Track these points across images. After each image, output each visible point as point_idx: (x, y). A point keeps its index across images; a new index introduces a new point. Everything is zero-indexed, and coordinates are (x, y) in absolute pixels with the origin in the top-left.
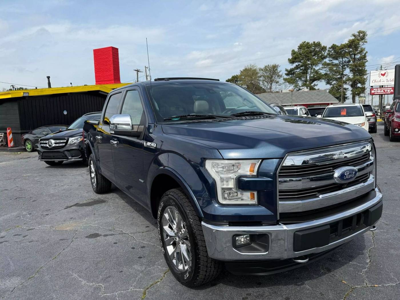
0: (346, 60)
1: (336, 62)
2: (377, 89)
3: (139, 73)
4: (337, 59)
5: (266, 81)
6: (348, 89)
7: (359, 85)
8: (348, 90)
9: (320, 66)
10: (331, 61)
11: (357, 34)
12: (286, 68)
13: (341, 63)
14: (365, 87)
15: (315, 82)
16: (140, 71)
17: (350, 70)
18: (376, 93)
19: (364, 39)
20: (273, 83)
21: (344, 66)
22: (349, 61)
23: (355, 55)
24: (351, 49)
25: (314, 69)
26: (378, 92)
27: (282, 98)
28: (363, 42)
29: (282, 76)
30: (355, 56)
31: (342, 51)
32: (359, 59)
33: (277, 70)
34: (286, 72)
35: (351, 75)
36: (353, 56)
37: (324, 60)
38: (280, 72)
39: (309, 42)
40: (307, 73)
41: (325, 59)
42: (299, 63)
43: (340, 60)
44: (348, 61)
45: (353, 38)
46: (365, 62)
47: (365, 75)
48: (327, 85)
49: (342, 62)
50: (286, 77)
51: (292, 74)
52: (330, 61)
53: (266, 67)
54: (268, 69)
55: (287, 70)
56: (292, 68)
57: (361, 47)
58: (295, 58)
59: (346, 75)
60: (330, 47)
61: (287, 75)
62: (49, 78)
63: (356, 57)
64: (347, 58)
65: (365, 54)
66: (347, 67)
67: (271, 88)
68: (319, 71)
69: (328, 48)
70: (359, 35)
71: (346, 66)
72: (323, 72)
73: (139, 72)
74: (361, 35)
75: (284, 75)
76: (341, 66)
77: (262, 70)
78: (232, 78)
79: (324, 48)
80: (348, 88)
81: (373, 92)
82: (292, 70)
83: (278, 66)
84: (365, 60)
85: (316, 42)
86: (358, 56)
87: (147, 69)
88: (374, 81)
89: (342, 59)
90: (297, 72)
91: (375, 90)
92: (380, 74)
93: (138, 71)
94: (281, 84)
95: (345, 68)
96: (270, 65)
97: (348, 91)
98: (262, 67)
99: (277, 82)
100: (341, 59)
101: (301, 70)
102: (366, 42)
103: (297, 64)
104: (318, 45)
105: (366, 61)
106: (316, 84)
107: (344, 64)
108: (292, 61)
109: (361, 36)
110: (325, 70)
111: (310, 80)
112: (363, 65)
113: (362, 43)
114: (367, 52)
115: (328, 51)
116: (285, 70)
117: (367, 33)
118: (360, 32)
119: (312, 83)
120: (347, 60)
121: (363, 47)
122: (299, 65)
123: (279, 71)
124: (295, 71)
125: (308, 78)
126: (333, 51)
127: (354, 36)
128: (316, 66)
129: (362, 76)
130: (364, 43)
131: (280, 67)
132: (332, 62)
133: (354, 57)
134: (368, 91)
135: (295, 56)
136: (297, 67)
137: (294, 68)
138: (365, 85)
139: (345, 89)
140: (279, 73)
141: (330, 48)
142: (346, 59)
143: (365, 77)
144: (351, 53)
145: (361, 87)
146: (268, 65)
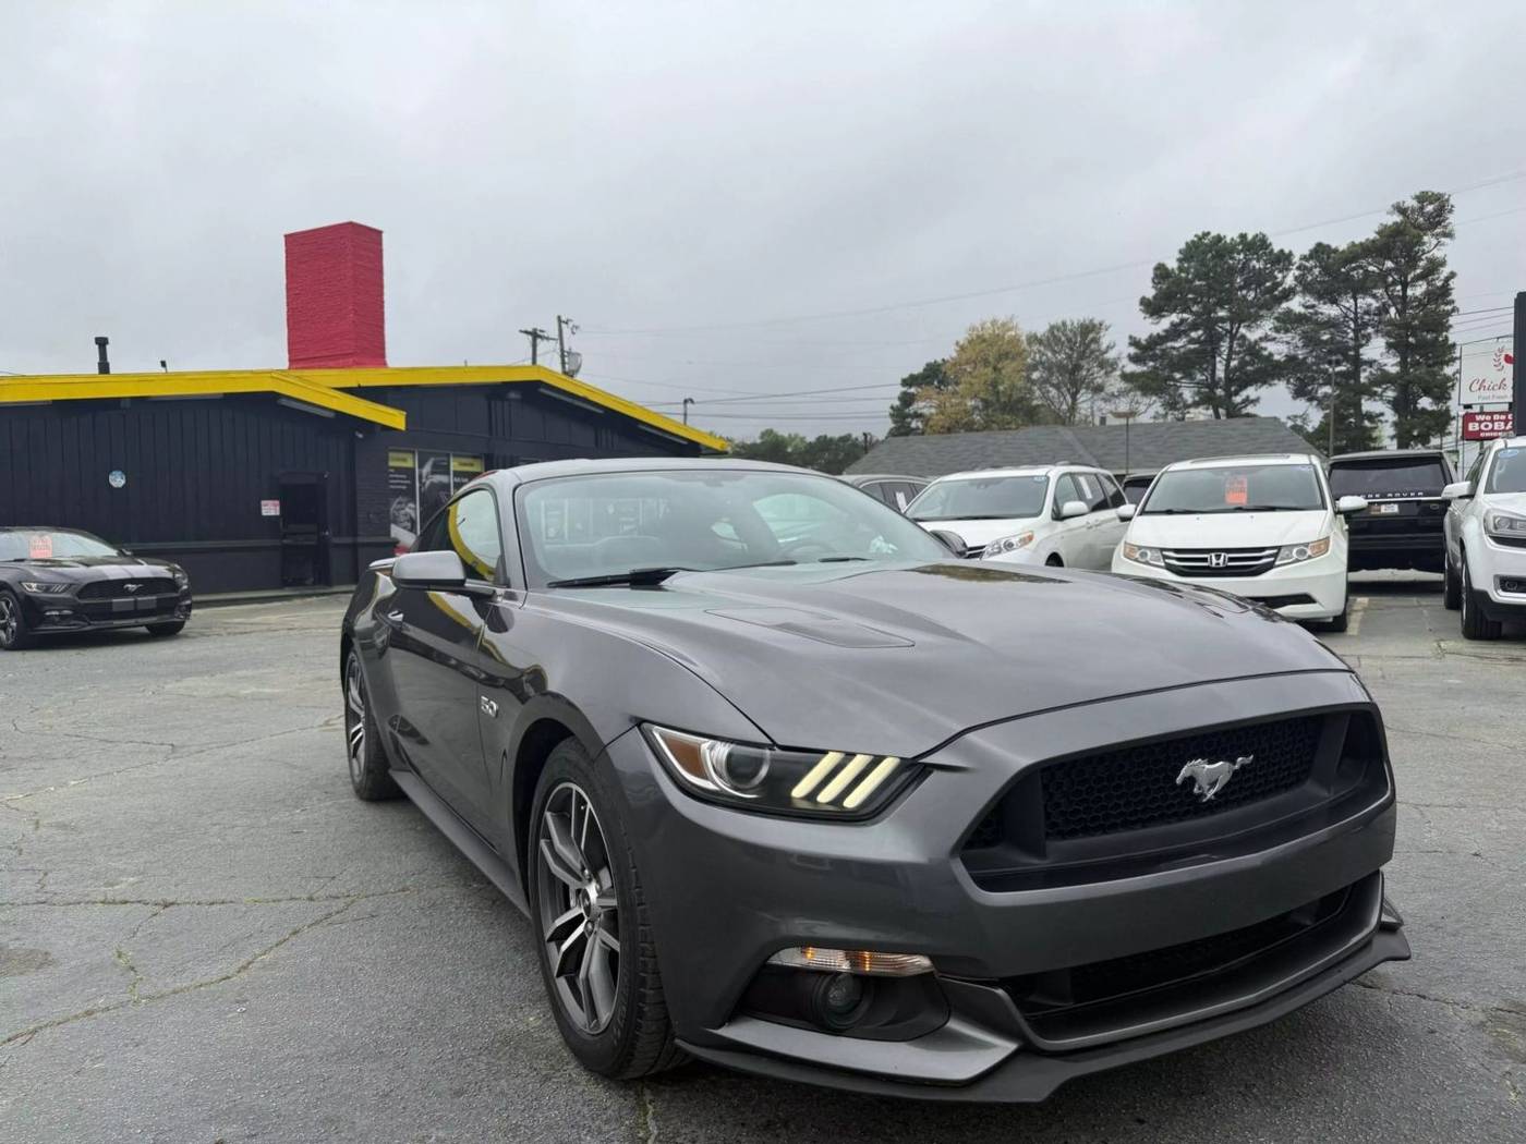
0: (1370, 305)
1: (1329, 311)
2: (1489, 418)
3: (541, 344)
4: (1334, 302)
5: (1053, 385)
6: (1381, 418)
7: (1425, 403)
8: (1381, 421)
9: (1267, 326)
10: (1313, 306)
11: (1411, 203)
12: (1134, 335)
13: (1352, 316)
14: (1448, 410)
15: (1251, 392)
16: (546, 335)
17: (1387, 343)
18: (1487, 434)
19: (1439, 223)
20: (1083, 391)
21: (1365, 325)
22: (1384, 310)
23: (1405, 286)
24: (1389, 264)
25: (1243, 337)
26: (1492, 430)
27: (1103, 446)
28: (1436, 236)
29: (1116, 363)
30: (1404, 290)
31: (1354, 269)
32: (1421, 303)
33: (1096, 341)
34: (1133, 350)
35: (1391, 364)
36: (1399, 288)
37: (1284, 305)
38: (1109, 348)
39: (1222, 235)
40: (1214, 352)
41: (1287, 301)
42: (1185, 316)
43: (1347, 305)
44: (1378, 308)
45: (1398, 218)
46: (1449, 314)
47: (1447, 363)
48: (1298, 400)
49: (1356, 313)
50: (1131, 368)
51: (1154, 358)
52: (1307, 307)
53: (1052, 328)
54: (1063, 339)
55: (1134, 342)
56: (1155, 334)
57: (1429, 255)
58: (1167, 293)
59: (1370, 363)
60: (1307, 253)
61: (1134, 359)
62: (102, 343)
63: (1410, 292)
64: (1374, 296)
65: (1447, 280)
66: (1377, 331)
67: (1073, 408)
68: (1263, 345)
69: (1296, 259)
70: (1422, 208)
71: (1370, 330)
72: (1278, 350)
73: (539, 340)
74: (1430, 208)
75: (1125, 361)
76: (1349, 328)
77: (1040, 342)
78: (925, 370)
79: (1283, 259)
80: (1382, 414)
81: (1473, 427)
82: (1155, 341)
83: (1101, 325)
84: (1447, 304)
85: (1250, 237)
86: (1418, 290)
87: (564, 325)
88: (1475, 387)
89: (1356, 301)
90: (1174, 348)
91: (1480, 422)
92: (1502, 357)
93: (535, 335)
94: (1113, 395)
95: (1369, 334)
96: (1068, 323)
97: (1379, 424)
98: (1041, 329)
99: (1099, 389)
100: (1352, 301)
101: (1192, 341)
102: (1449, 235)
103: (1175, 318)
104: (1258, 245)
105: (1449, 308)
106: (1252, 397)
107: (1362, 318)
108: (1153, 308)
109: (1430, 214)
110: (1288, 343)
111: (1229, 380)
112: (1439, 324)
113: (1434, 241)
114: (1452, 275)
115: (1299, 268)
116: (1127, 341)
117: (1452, 202)
118: (1423, 198)
119: (1236, 393)
120: (1375, 304)
121: (1438, 253)
122: (1183, 321)
123: (1104, 347)
124: (1169, 344)
125: (1220, 373)
126: (1316, 271)
127: (1401, 210)
128: (1249, 327)
129: (1436, 369)
130: (1443, 239)
131: (1110, 330)
132: (1316, 313)
133: (1401, 294)
134: (1455, 427)
135: (1168, 288)
136: (1175, 332)
137: (1162, 334)
138: (1450, 403)
139: (1371, 417)
140: (1106, 352)
141: (1304, 258)
142: (1370, 300)
143: (1448, 370)
144: (1390, 279)
145: (1433, 411)
146: (1064, 324)
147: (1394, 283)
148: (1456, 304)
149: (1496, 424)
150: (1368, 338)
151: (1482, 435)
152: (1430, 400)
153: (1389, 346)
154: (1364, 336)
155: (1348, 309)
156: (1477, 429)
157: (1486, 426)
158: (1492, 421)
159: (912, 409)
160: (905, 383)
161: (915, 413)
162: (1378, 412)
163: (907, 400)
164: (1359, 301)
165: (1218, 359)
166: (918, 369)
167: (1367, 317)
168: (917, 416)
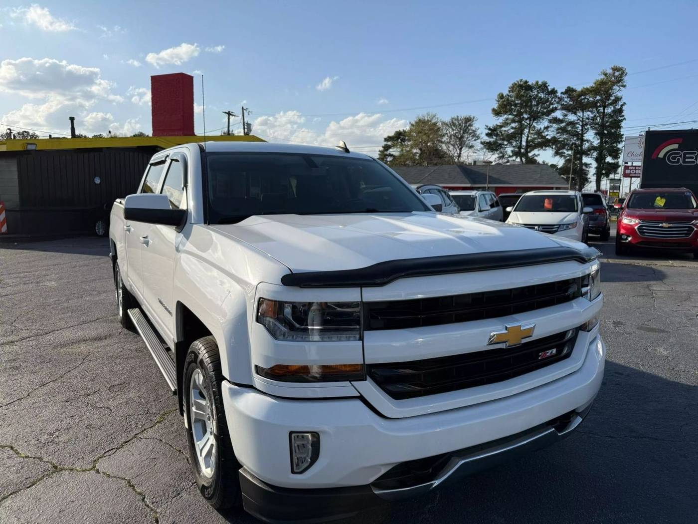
0: (589, 115)
1: (572, 117)
2: (634, 168)
4: (574, 113)
5: (452, 145)
6: (590, 166)
7: (609, 159)
9: (545, 123)
10: (565, 115)
11: (610, 71)
12: (488, 124)
13: (581, 119)
14: (618, 163)
15: (536, 152)
16: (234, 114)
18: (633, 175)
19: (621, 80)
20: (464, 148)
21: (587, 124)
22: (594, 119)
23: (604, 107)
24: (598, 98)
25: (534, 127)
26: (635, 173)
28: (619, 86)
29: (480, 136)
30: (604, 110)
31: (583, 99)
32: (611, 116)
33: (471, 125)
34: (487, 131)
35: (596, 142)
36: (602, 108)
37: (553, 114)
38: (477, 129)
39: (528, 81)
40: (522, 133)
42: (510, 116)
44: (592, 117)
45: (603, 77)
46: (621, 121)
47: (619, 143)
48: (556, 156)
49: (583, 119)
50: (487, 139)
51: (497, 135)
52: (563, 116)
53: (453, 119)
54: (457, 123)
55: (488, 128)
56: (497, 124)
57: (615, 95)
58: (504, 106)
59: (588, 141)
60: (563, 91)
61: (488, 135)
62: (72, 119)
63: (606, 111)
64: (591, 112)
65: (622, 106)
66: (591, 127)
67: (459, 156)
68: (543, 131)
69: (559, 93)
70: (614, 73)
71: (589, 126)
72: (550, 134)
73: (231, 116)
74: (617, 74)
76: (579, 124)
77: (447, 125)
78: (395, 134)
79: (553, 93)
80: (591, 164)
81: (627, 172)
82: (497, 127)
83: (474, 118)
84: (621, 117)
85: (540, 83)
86: (609, 110)
87: (245, 111)
88: (630, 155)
90: (505, 131)
91: (631, 170)
92: (641, 143)
93: (229, 114)
94: (477, 150)
95: (588, 128)
96: (460, 117)
97: (589, 168)
98: (447, 119)
99: (471, 147)
100: (582, 113)
101: (512, 128)
102: (624, 86)
103: (505, 117)
104: (543, 87)
107: (585, 121)
108: (497, 113)
109: (618, 77)
110: (553, 131)
111: (528, 146)
112: (617, 125)
113: (618, 88)
114: (624, 104)
116: (486, 127)
117: (627, 71)
118: (615, 69)
119: (530, 152)
120: (591, 115)
121: (619, 94)
122: (508, 119)
123: (474, 129)
124: (503, 129)
125: (524, 143)
126: (567, 99)
127: (605, 74)
128: (537, 123)
129: (615, 145)
130: (622, 88)
131: (477, 121)
132: (567, 118)
133: (602, 111)
134: (620, 170)
135: (503, 103)
136: (505, 124)
137: (500, 124)
138: (619, 160)
139: (587, 165)
140: (475, 131)
141: (562, 93)
142: (589, 113)
143: (620, 146)
144: (599, 104)
145: (612, 163)
146: (458, 117)
147: (600, 106)
148: (625, 117)
149: (637, 171)
150: (587, 130)
151: (631, 175)
152: (611, 158)
153: (596, 134)
154: (586, 129)
155: (579, 116)
156: (629, 173)
157: (633, 172)
158: (636, 170)
159: (388, 152)
160: (386, 140)
161: (390, 154)
162: (589, 163)
163: (386, 148)
164: (584, 113)
165: (523, 136)
166: (392, 134)
167: (587, 121)
168: (390, 155)
